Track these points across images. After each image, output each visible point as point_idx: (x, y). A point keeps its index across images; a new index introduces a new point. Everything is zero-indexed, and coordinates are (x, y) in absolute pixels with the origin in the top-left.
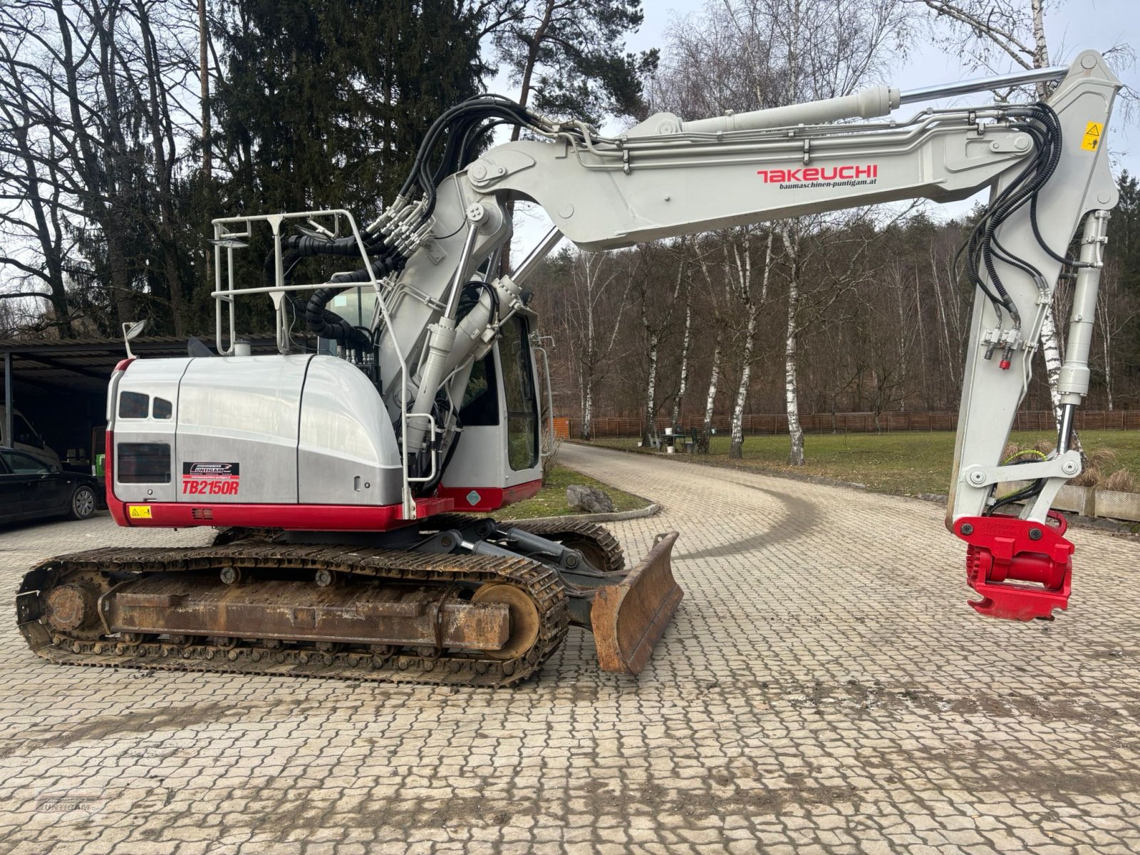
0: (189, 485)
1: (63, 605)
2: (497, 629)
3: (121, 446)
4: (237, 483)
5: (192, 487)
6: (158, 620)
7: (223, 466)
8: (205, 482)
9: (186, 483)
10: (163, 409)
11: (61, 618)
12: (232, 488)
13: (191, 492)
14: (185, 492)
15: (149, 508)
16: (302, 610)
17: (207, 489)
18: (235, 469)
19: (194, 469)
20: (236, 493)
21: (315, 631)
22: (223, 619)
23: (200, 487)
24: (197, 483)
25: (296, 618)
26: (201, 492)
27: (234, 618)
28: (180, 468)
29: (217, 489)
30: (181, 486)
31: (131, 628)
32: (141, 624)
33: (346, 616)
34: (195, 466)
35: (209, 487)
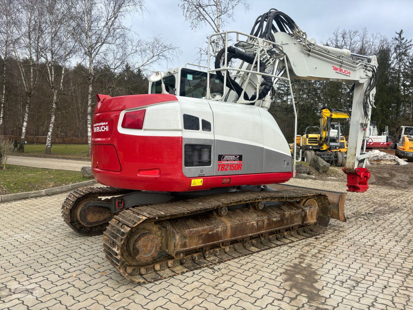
0: (221, 166)
1: (146, 246)
2: (315, 214)
3: (186, 145)
4: (241, 165)
5: (222, 167)
6: (199, 240)
7: (236, 157)
8: (228, 165)
9: (219, 165)
10: (207, 126)
11: (145, 254)
12: (239, 167)
13: (221, 170)
14: (219, 170)
15: (202, 180)
16: (260, 220)
17: (228, 168)
18: (240, 158)
19: (223, 158)
20: (240, 169)
21: (264, 229)
22: (229, 232)
23: (225, 167)
24: (224, 165)
25: (257, 225)
26: (226, 170)
27: (235, 231)
28: (217, 158)
29: (233, 168)
30: (216, 167)
31: (184, 249)
32: (190, 246)
33: (274, 220)
34: (224, 157)
35: (229, 167)
